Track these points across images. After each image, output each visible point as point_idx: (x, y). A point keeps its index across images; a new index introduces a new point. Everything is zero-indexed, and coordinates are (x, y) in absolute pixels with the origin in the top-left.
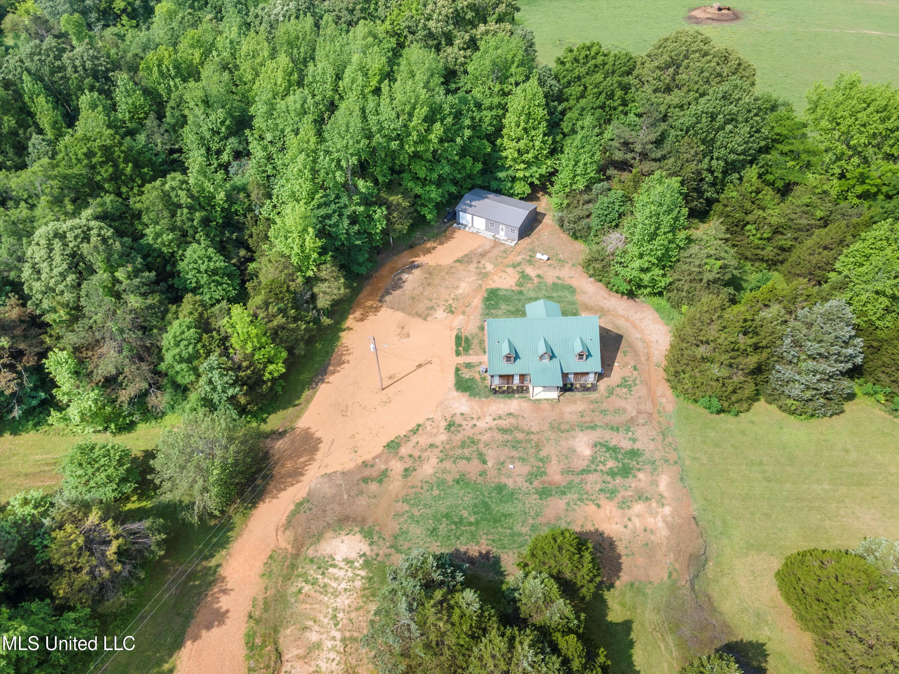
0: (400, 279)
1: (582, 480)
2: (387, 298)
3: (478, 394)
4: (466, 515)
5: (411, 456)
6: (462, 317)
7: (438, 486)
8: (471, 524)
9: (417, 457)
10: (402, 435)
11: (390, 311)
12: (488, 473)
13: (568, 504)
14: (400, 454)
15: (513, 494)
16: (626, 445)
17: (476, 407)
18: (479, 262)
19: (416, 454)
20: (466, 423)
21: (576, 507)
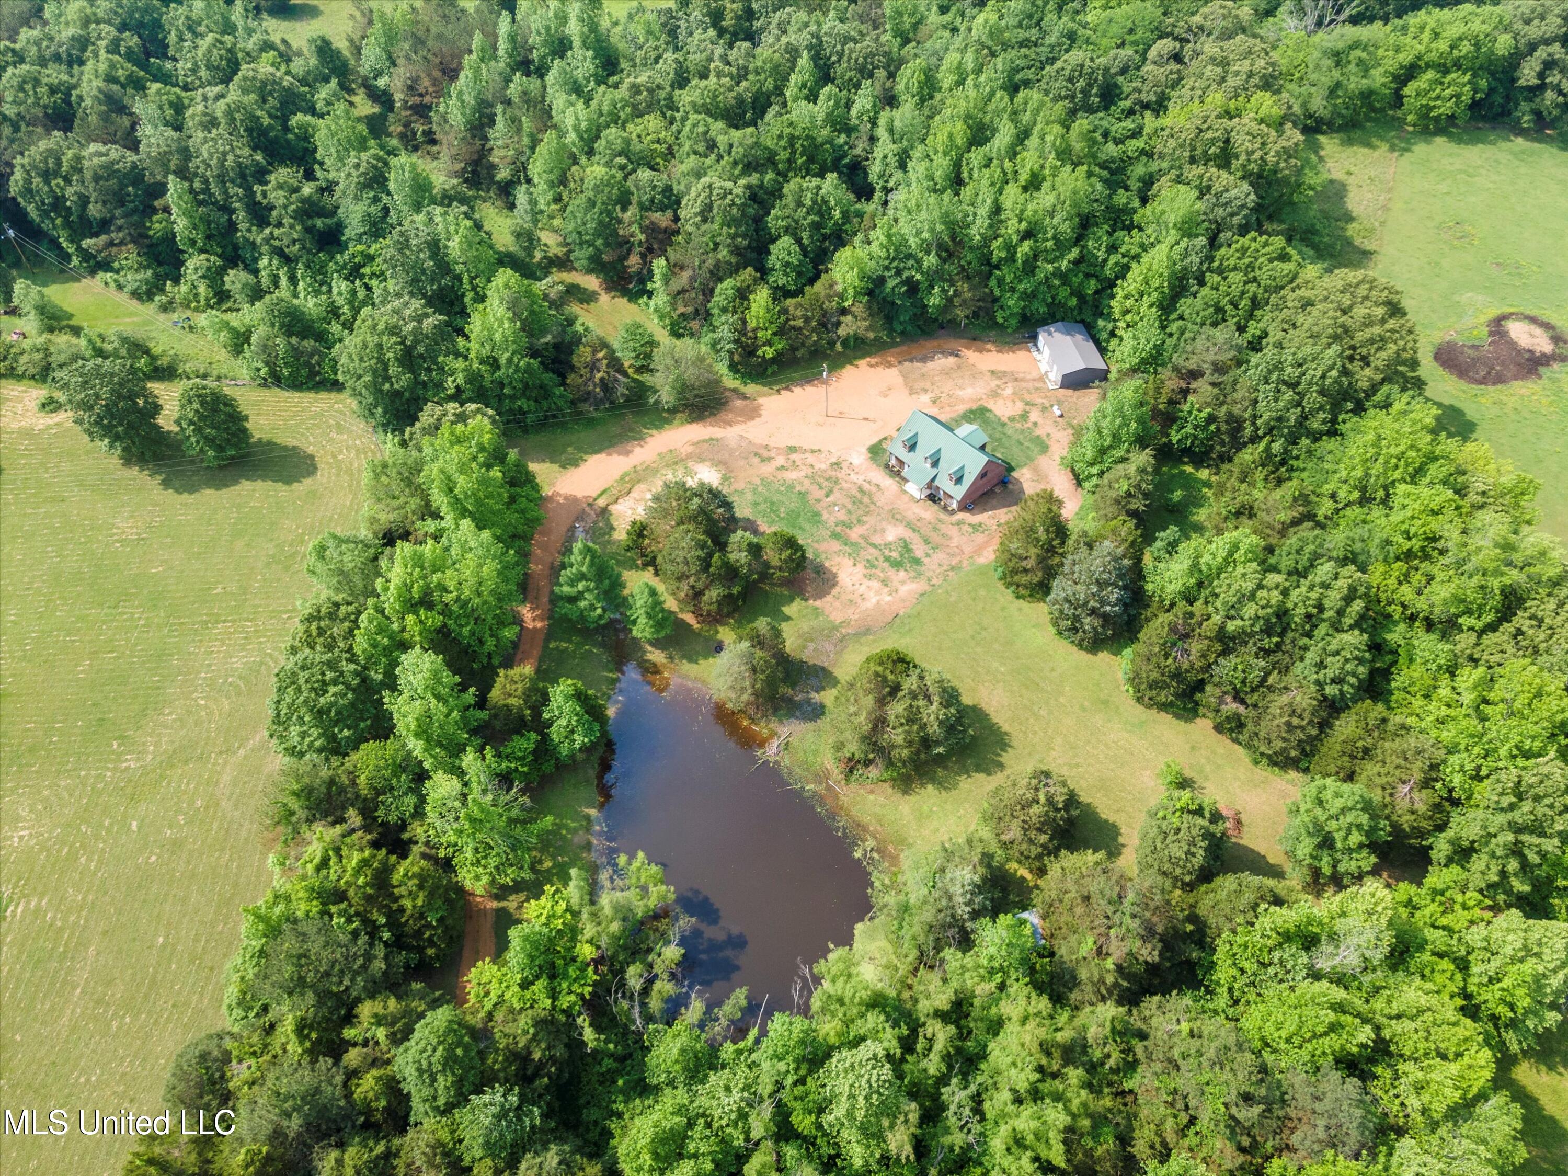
0: (934, 357)
1: (866, 547)
2: (906, 364)
3: (876, 461)
4: (782, 511)
5: (794, 462)
7: (788, 487)
9: (796, 465)
10: (804, 448)
12: (821, 502)
14: (790, 456)
15: (819, 522)
16: (919, 554)
17: (864, 466)
18: (1006, 383)
19: (799, 463)
20: (847, 470)
21: (842, 556)
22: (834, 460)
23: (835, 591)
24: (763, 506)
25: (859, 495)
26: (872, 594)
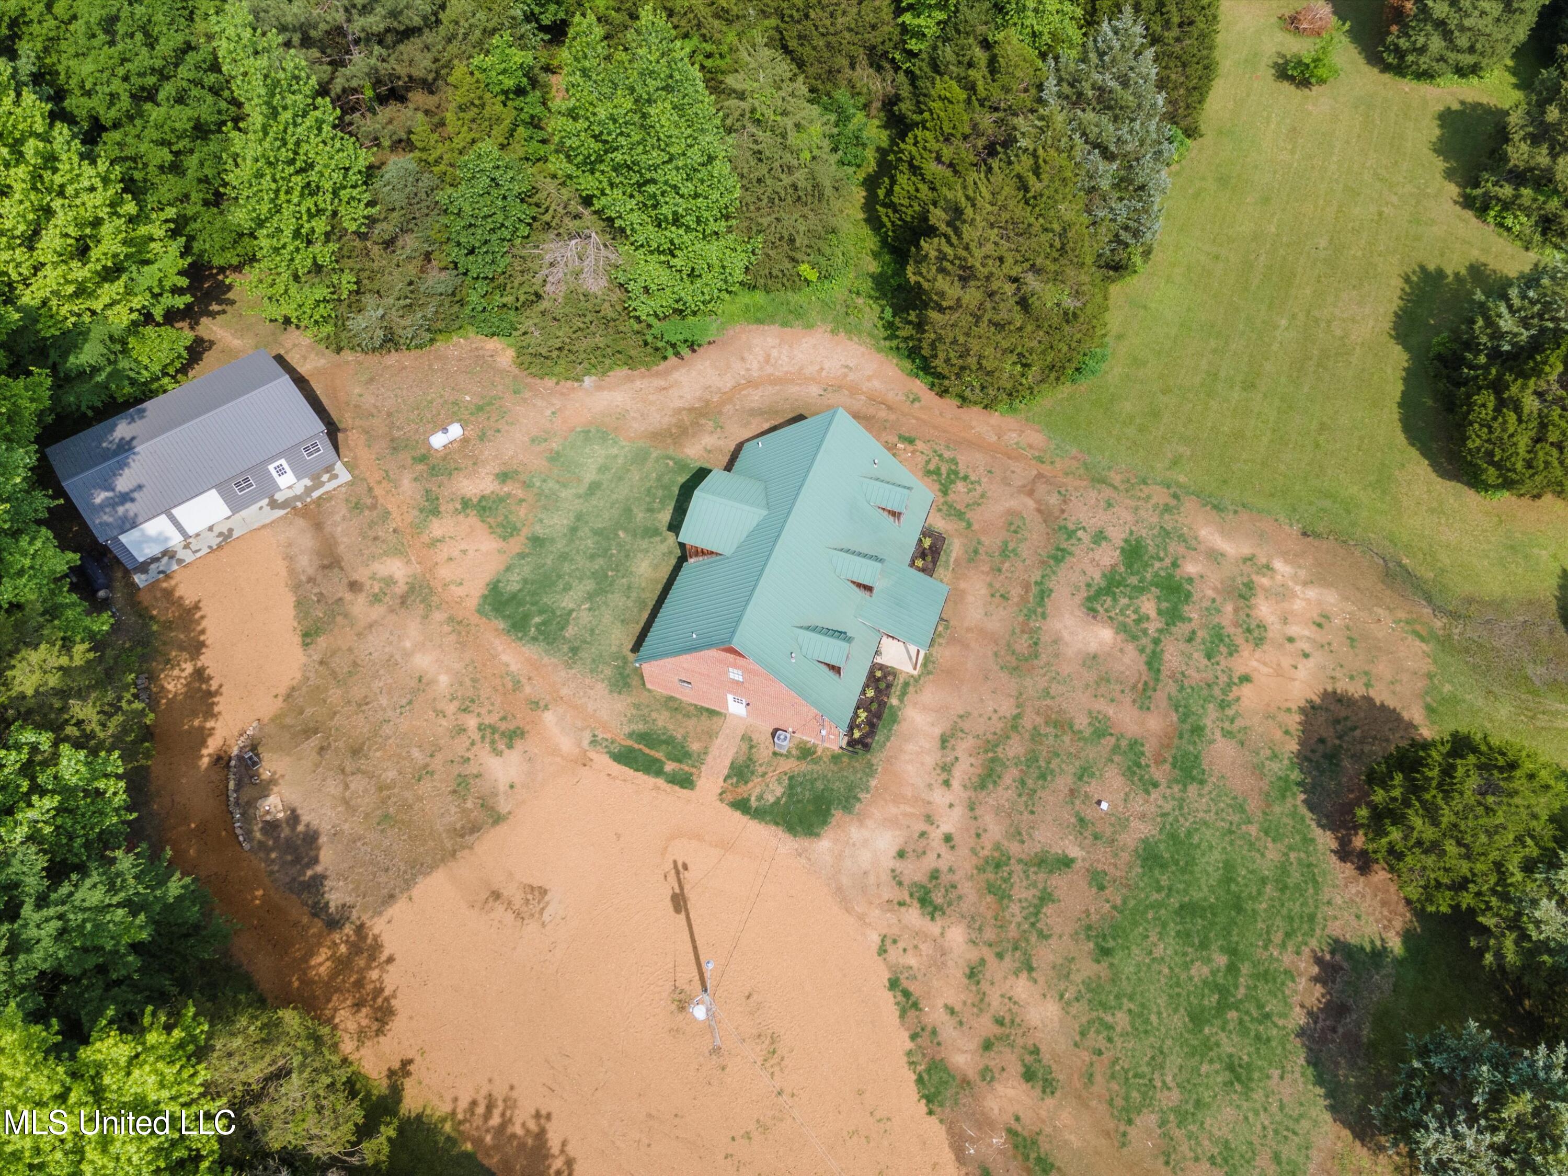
0: (272, 827)
1: (1172, 676)
2: (335, 897)
3: (851, 788)
4: (1205, 970)
5: (987, 1046)
6: (549, 718)
7: (1104, 1006)
8: (1232, 969)
9: (997, 1030)
10: (909, 1045)
11: (397, 910)
12: (1100, 867)
13: (1227, 734)
14: (972, 1074)
15: (1173, 836)
16: (1108, 556)
17: (893, 810)
18: (354, 586)
19: (985, 1026)
20: (931, 856)
21: (1239, 723)
22: (914, 916)
23: (1356, 690)
24: (1229, 1045)
25: (1010, 776)
26: (1298, 605)
